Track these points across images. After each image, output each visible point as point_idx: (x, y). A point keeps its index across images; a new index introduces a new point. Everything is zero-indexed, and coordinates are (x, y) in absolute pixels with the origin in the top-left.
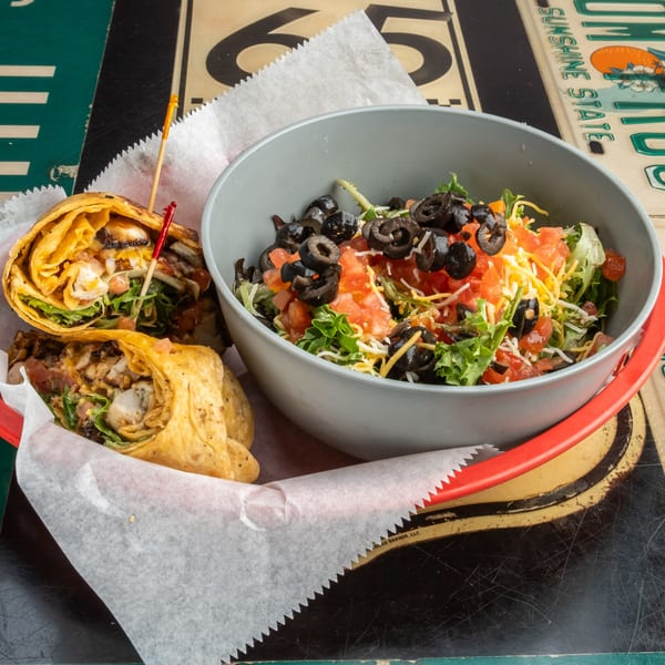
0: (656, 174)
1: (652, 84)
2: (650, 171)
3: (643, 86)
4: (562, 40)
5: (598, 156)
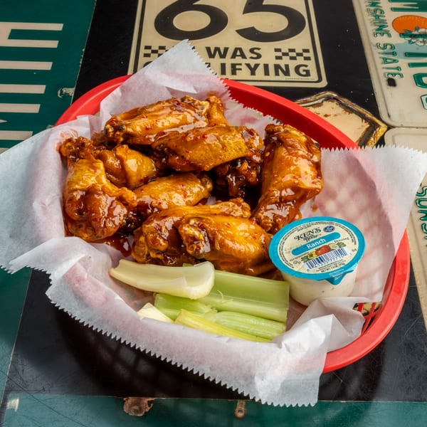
2: (424, 99)
3: (424, 42)
4: (375, 11)
5: (392, 88)
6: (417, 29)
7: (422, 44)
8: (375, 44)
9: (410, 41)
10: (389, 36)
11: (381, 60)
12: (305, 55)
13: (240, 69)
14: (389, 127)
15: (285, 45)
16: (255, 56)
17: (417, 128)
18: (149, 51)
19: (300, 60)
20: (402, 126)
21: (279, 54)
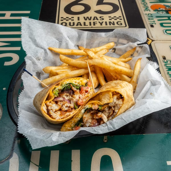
0: (166, 31)
1: (164, 12)
2: (164, 31)
3: (163, 13)
4: (144, 3)
5: (152, 28)
6: (160, 8)
7: (162, 13)
8: (145, 14)
9: (157, 13)
10: (150, 11)
11: (148, 19)
12: (120, 18)
13: (97, 24)
14: (153, 41)
15: (112, 15)
16: (102, 19)
17: (163, 40)
18: (63, 19)
19: (118, 20)
20: (157, 40)
21: (111, 18)
